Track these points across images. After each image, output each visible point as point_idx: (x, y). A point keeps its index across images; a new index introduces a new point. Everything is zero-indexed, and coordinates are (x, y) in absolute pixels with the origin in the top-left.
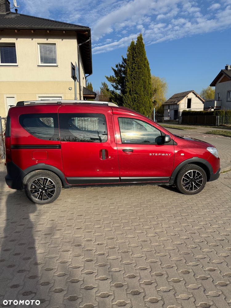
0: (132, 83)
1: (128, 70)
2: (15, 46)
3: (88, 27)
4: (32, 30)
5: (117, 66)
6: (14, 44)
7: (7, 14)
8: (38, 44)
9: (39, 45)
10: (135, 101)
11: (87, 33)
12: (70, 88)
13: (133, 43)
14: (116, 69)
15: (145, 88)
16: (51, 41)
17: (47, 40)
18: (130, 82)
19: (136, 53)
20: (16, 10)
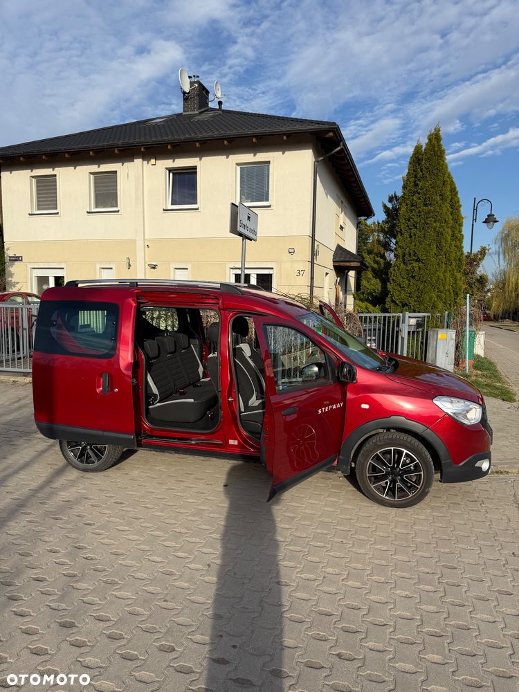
0: (411, 237)
1: (403, 209)
2: (196, 172)
3: (335, 123)
4: (225, 139)
5: (391, 200)
6: (195, 168)
7: (200, 113)
8: (237, 164)
9: (239, 168)
10: (413, 277)
11: (331, 134)
12: (291, 251)
13: (418, 149)
14: (390, 205)
15: (439, 247)
16: (261, 157)
17: (255, 155)
18: (406, 235)
19: (421, 171)
20: (220, 103)
